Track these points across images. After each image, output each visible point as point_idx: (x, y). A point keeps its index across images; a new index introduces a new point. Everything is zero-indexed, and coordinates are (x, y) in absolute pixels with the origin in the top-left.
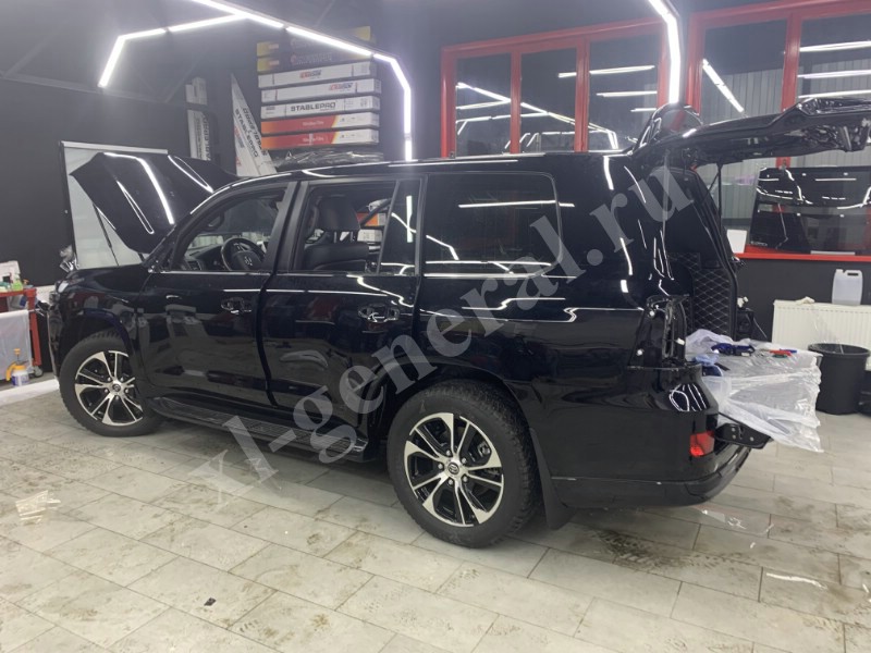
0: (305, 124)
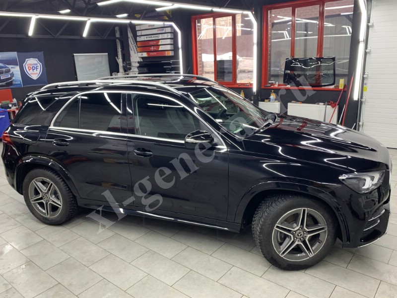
0: (150, 43)
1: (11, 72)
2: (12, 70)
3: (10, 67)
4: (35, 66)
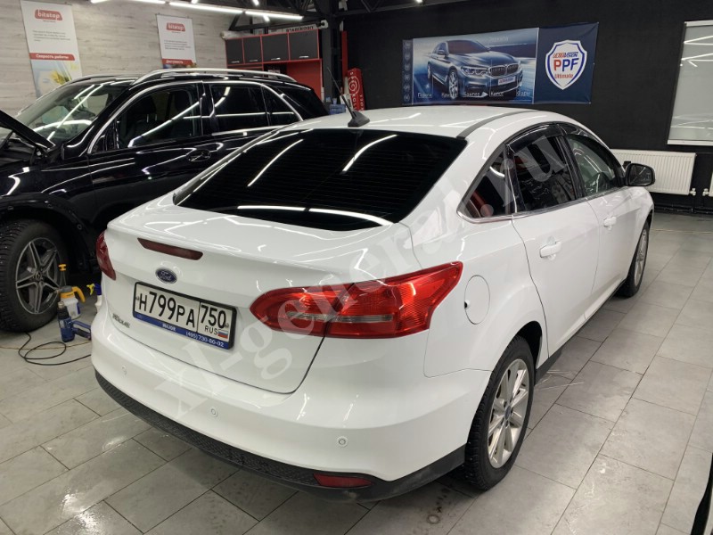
1: (518, 72)
2: (522, 67)
3: (519, 60)
4: (571, 59)
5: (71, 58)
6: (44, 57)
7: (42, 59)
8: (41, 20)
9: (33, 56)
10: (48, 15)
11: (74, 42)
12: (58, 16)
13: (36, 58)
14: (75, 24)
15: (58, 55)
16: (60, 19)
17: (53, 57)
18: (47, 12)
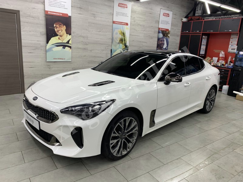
5: (127, 24)
6: (118, 23)
7: (117, 24)
8: (120, 7)
9: (114, 22)
10: (123, 6)
11: (130, 18)
12: (126, 6)
13: (115, 23)
14: (131, 10)
15: (123, 23)
16: (127, 7)
17: (121, 23)
18: (123, 4)
